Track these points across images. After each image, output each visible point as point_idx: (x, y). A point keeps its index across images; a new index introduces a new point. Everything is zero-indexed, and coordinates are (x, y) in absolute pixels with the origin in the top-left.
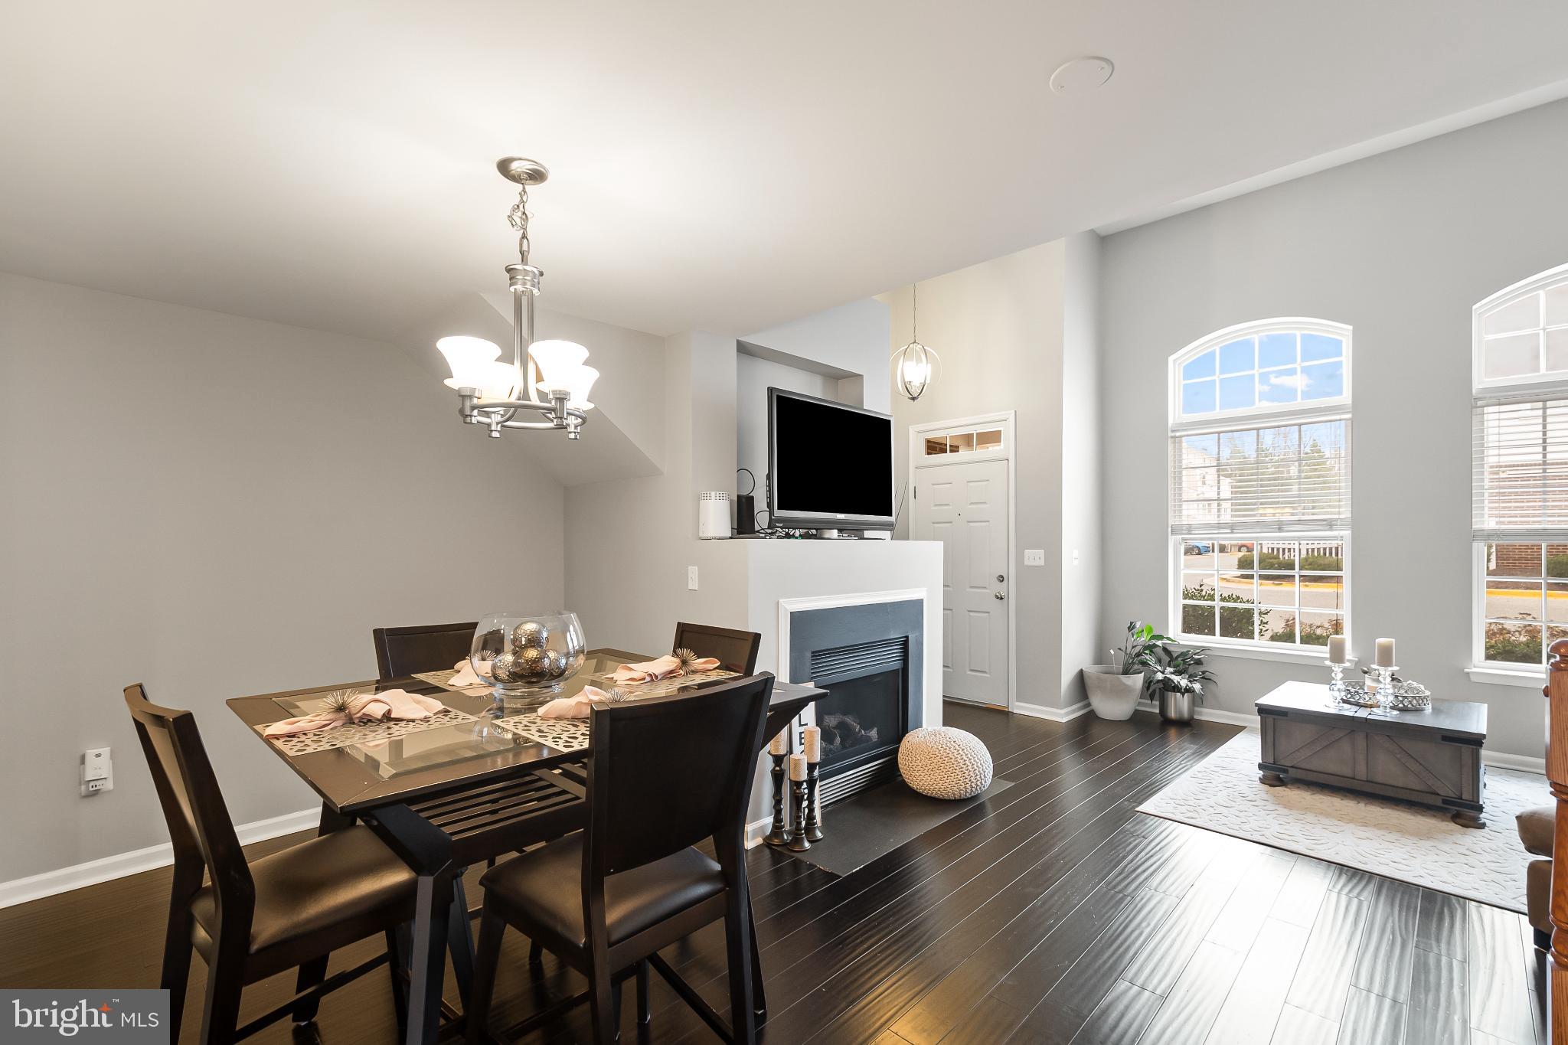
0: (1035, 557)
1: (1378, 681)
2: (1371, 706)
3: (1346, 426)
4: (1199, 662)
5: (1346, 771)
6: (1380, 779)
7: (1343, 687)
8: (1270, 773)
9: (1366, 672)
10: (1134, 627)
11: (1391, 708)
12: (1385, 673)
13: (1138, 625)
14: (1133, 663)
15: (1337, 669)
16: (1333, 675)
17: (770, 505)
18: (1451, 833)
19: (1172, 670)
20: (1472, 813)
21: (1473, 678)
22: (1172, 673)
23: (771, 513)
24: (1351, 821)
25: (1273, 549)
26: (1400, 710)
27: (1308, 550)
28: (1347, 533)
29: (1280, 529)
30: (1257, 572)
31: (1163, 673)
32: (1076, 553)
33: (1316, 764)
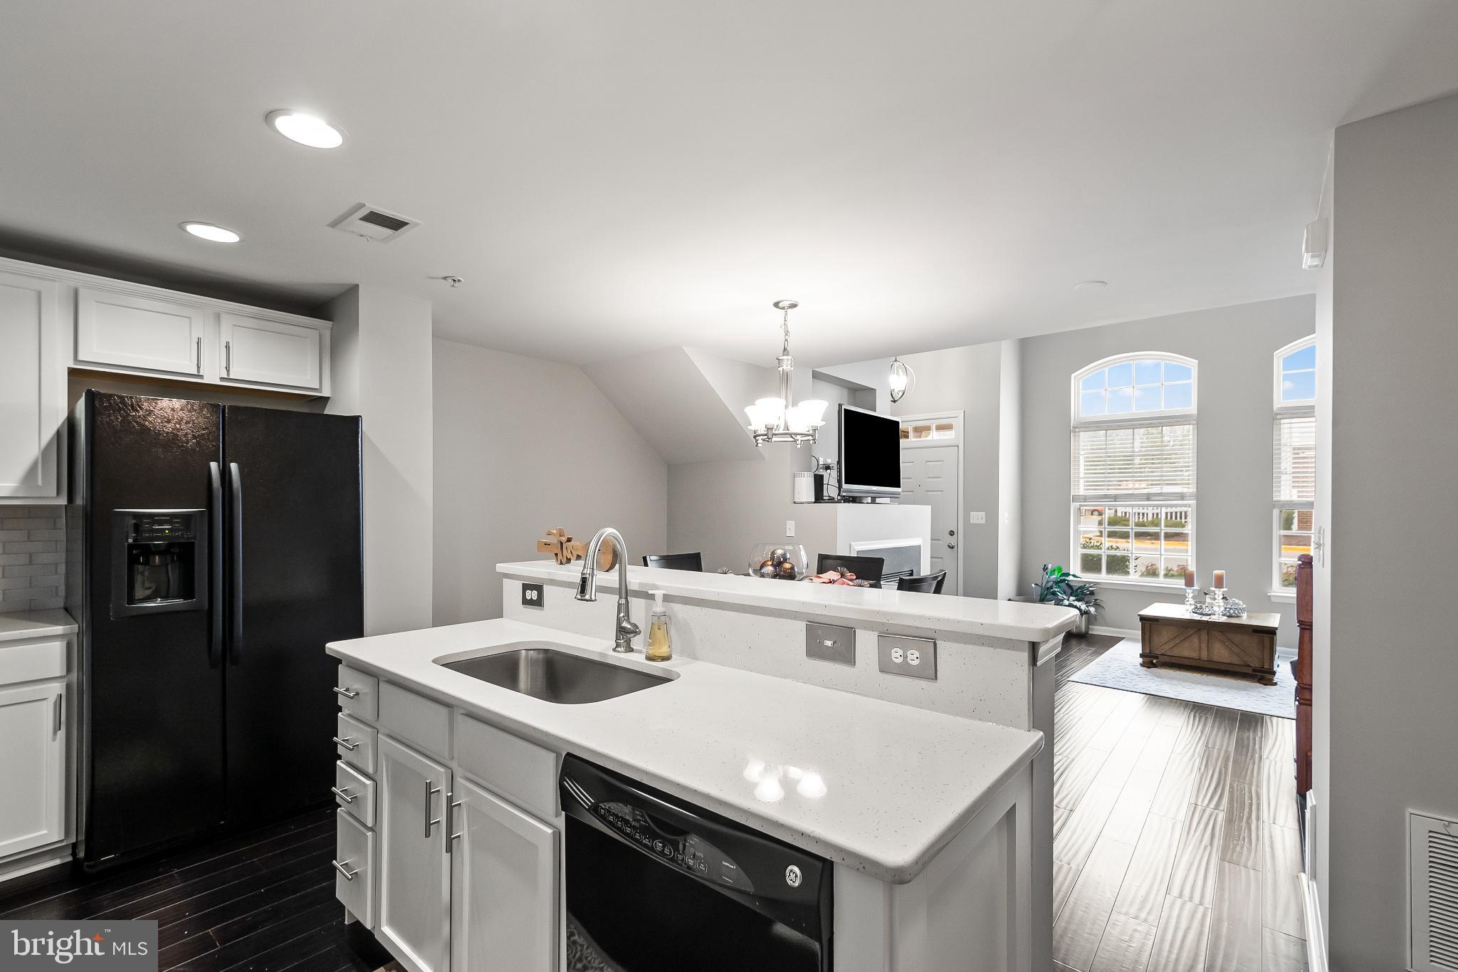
0: (978, 517)
1: (1215, 599)
2: (1210, 615)
3: (1193, 429)
4: (1092, 593)
5: (1195, 655)
6: (1216, 658)
7: (1193, 602)
8: (1147, 659)
9: (1206, 594)
10: (1047, 569)
11: (1222, 615)
12: (1219, 593)
13: (1050, 566)
14: (1046, 595)
15: (1189, 591)
16: (1187, 595)
17: (839, 481)
18: (1257, 688)
19: (1074, 598)
20: (1269, 676)
21: (1273, 600)
22: (1074, 601)
23: (840, 487)
24: (1199, 683)
25: (1126, 513)
26: (1228, 617)
27: (1153, 514)
28: (1193, 502)
29: (1148, 499)
30: (1132, 529)
31: (1068, 600)
32: (1006, 515)
33: (1176, 652)
